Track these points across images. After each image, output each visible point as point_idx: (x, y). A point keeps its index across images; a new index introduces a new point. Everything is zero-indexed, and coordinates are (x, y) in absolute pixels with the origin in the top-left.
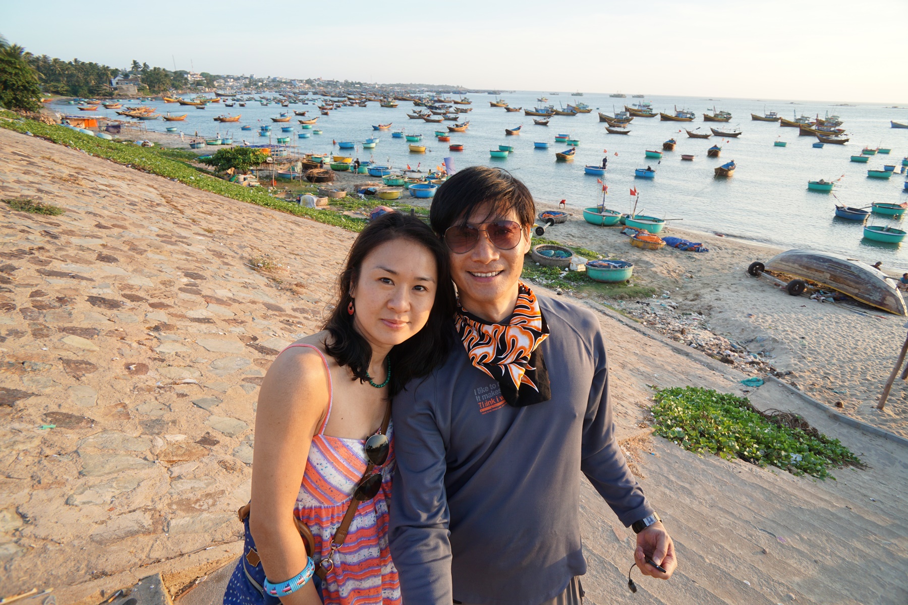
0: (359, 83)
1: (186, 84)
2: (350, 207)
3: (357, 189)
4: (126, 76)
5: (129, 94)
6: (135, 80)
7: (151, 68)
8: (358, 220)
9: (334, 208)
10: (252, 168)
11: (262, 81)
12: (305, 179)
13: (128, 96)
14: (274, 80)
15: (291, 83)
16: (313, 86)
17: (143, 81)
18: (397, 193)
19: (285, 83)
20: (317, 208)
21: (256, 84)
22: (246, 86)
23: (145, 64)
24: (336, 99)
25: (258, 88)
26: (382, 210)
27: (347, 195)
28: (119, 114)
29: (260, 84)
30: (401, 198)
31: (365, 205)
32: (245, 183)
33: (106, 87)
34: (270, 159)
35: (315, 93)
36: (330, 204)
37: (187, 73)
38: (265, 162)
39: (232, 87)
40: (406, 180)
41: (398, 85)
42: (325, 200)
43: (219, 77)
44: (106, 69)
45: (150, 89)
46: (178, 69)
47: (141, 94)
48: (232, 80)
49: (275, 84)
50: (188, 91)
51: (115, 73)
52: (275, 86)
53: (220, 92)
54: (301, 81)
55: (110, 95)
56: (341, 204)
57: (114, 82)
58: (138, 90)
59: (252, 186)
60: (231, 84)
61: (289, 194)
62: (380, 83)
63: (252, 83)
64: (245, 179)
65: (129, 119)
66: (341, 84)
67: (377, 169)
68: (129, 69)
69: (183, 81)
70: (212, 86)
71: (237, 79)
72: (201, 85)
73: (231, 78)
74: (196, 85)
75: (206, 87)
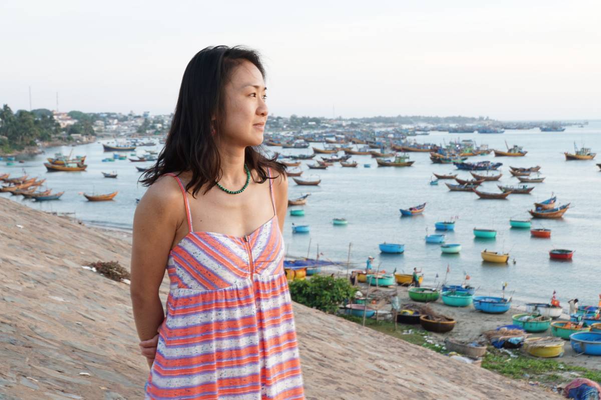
0: (315, 119)
1: (56, 131)
21: (153, 127)
23: (6, 107)
29: (159, 125)
43: (99, 117)
45: (10, 143)
60: (114, 127)
69: (54, 128)
70: (91, 132)
71: (123, 119)
72: (76, 132)
73: (115, 118)
74: (70, 133)
75: (83, 135)
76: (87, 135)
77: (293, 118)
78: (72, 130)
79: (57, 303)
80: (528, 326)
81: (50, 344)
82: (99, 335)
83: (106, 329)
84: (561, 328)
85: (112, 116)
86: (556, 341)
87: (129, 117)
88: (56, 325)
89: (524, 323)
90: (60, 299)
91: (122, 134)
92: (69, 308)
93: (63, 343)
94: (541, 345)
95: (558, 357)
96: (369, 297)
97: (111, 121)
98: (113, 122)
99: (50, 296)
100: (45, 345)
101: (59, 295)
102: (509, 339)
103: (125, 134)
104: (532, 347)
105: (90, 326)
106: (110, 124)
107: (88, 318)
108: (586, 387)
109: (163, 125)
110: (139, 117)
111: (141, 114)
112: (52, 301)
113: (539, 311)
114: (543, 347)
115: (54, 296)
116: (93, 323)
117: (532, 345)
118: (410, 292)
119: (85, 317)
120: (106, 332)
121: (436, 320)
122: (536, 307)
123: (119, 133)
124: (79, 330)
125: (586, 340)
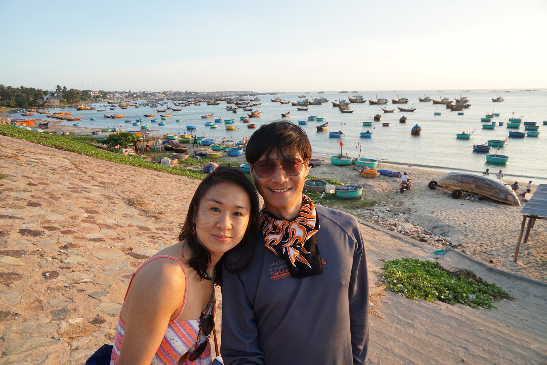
0: (194, 92)
1: (89, 97)
2: (191, 164)
3: (195, 153)
4: (52, 94)
5: (54, 105)
6: (58, 97)
7: (68, 89)
8: (197, 171)
9: (182, 166)
10: (130, 144)
11: (136, 94)
12: (163, 149)
13: (53, 106)
15: (153, 94)
16: (167, 95)
17: (63, 97)
18: (219, 154)
20: (171, 166)
21: (132, 96)
22: (127, 97)
23: (64, 87)
24: (181, 102)
25: (134, 98)
26: (211, 165)
27: (189, 157)
28: (48, 117)
30: (222, 157)
31: (200, 162)
32: (126, 154)
33: (40, 101)
34: (141, 138)
35: (168, 99)
36: (179, 163)
37: (90, 91)
38: (139, 140)
39: (118, 98)
40: (225, 146)
41: (217, 92)
42: (176, 161)
43: (110, 93)
44: (40, 91)
45: (67, 101)
46: (85, 89)
47: (62, 104)
49: (144, 95)
50: (91, 101)
51: (46, 93)
52: (144, 96)
53: (111, 101)
54: (160, 93)
55: (43, 106)
56: (185, 163)
57: (45, 98)
58: (60, 102)
59: (131, 155)
60: (117, 96)
61: (154, 159)
62: (207, 91)
63: (130, 95)
64: (126, 151)
65: (55, 120)
66: (184, 93)
67: (207, 141)
68: (54, 90)
69: (88, 96)
70: (105, 98)
71: (121, 93)
72: (99, 98)
73: (118, 93)
74: (96, 98)
75: (101, 99)
77: (187, 92)
78: (97, 97)
85: (116, 92)
87: (123, 93)
91: (120, 98)
111: (128, 92)
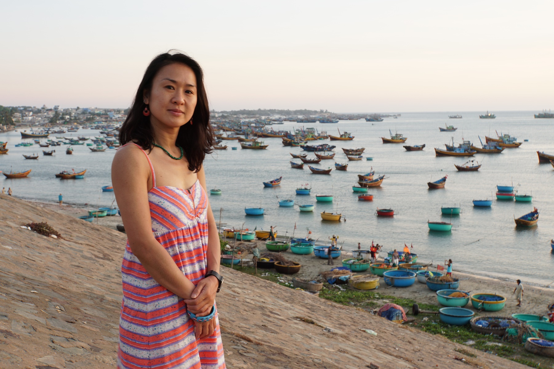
14: (85, 112)
19: (99, 115)
21: (62, 118)
29: (68, 117)
48: (31, 113)
60: (30, 118)
70: (10, 123)
73: (30, 111)
75: (3, 125)
76: (7, 124)
79: (8, 250)
80: (353, 267)
81: (8, 275)
82: (40, 270)
83: (43, 266)
84: (377, 268)
85: (28, 109)
86: (373, 277)
87: (42, 110)
88: (10, 264)
89: (351, 265)
90: (10, 248)
91: (37, 124)
92: (16, 253)
93: (17, 275)
94: (362, 281)
95: (375, 289)
96: (235, 249)
97: (27, 113)
98: (29, 114)
99: (2, 246)
100: (6, 275)
101: (8, 245)
102: (339, 277)
103: (39, 124)
104: (356, 282)
105: (33, 265)
106: (26, 116)
107: (30, 260)
108: (393, 310)
109: (70, 116)
110: (51, 110)
112: (5, 249)
113: (362, 256)
114: (364, 282)
115: (5, 245)
116: (34, 263)
117: (355, 281)
118: (267, 244)
119: (28, 259)
120: (43, 268)
121: (286, 265)
122: (360, 253)
123: (34, 123)
124: (26, 267)
125: (395, 276)
